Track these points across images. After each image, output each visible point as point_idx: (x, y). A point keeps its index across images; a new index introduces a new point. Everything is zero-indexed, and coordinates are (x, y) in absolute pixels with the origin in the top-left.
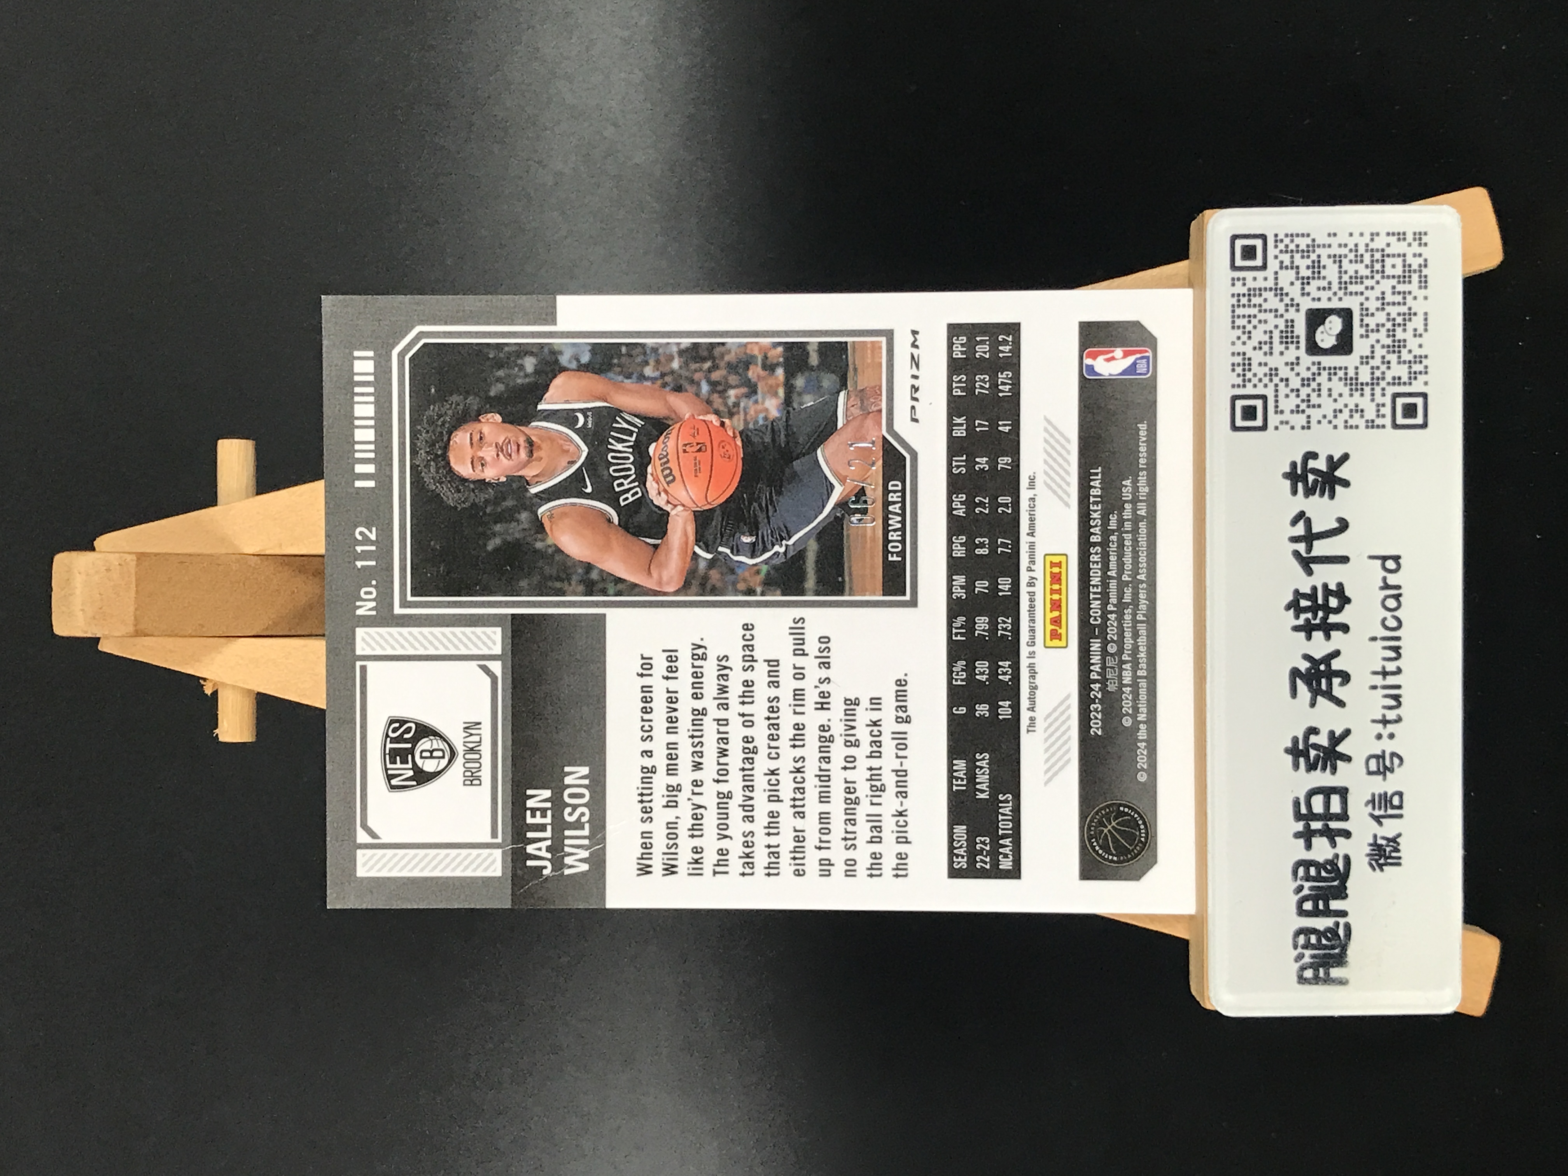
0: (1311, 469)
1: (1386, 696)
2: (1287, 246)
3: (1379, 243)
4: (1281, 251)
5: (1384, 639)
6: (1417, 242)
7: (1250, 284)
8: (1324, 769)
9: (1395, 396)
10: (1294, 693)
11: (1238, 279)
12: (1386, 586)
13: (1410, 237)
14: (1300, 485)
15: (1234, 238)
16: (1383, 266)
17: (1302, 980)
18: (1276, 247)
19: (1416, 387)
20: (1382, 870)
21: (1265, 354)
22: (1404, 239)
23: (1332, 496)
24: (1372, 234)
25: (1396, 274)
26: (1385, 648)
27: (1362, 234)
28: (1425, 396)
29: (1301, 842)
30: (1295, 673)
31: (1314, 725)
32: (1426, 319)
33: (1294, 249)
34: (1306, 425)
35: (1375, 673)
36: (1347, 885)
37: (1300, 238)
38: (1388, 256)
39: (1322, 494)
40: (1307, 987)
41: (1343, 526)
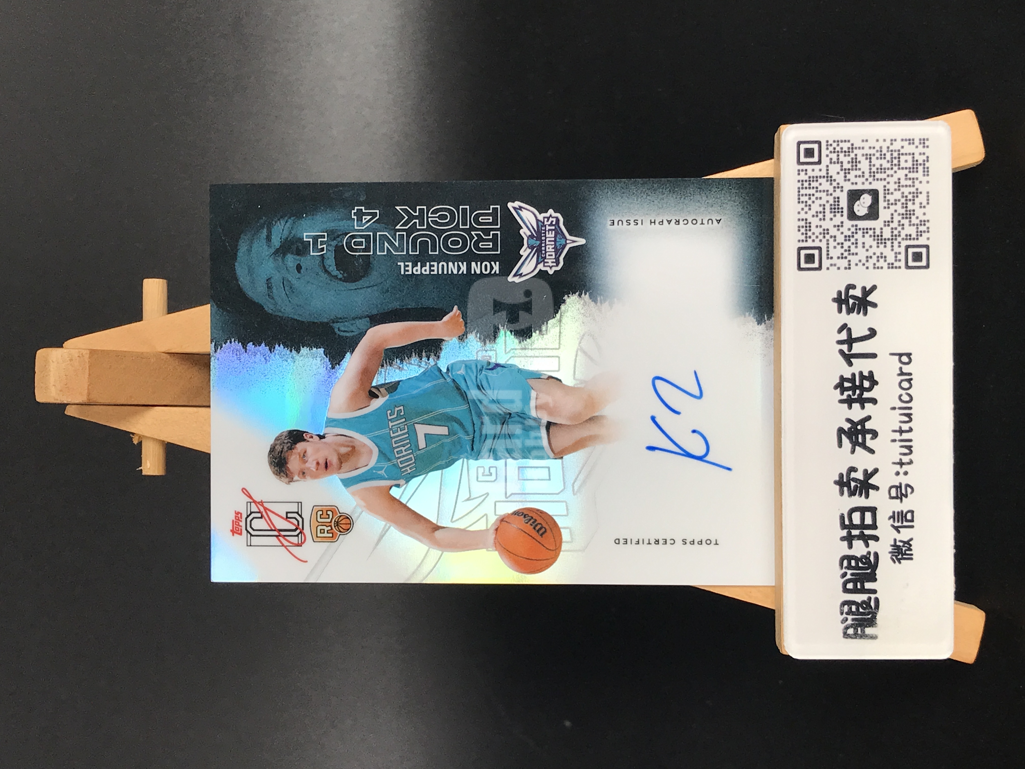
0: (850, 296)
1: (902, 447)
2: (835, 149)
3: (896, 146)
4: (831, 152)
5: (900, 408)
6: (922, 145)
7: (810, 173)
8: (861, 495)
9: (907, 247)
10: (840, 444)
11: (802, 170)
12: (902, 373)
13: (917, 142)
14: (844, 306)
15: (799, 143)
16: (899, 161)
17: (846, 635)
18: (827, 149)
19: (922, 241)
20: (900, 563)
21: (820, 219)
22: (913, 143)
23: (865, 314)
24: (892, 140)
25: (908, 167)
26: (901, 414)
27: (885, 140)
28: (927, 247)
29: (846, 543)
30: (841, 431)
31: (853, 466)
32: (928, 196)
33: (840, 150)
34: (848, 267)
35: (895, 431)
36: (876, 572)
37: (843, 143)
38: (902, 154)
39: (858, 313)
40: (850, 640)
41: (873, 333)
